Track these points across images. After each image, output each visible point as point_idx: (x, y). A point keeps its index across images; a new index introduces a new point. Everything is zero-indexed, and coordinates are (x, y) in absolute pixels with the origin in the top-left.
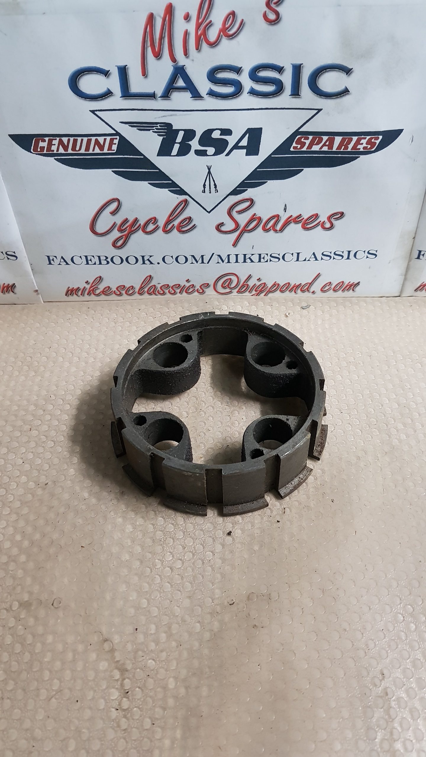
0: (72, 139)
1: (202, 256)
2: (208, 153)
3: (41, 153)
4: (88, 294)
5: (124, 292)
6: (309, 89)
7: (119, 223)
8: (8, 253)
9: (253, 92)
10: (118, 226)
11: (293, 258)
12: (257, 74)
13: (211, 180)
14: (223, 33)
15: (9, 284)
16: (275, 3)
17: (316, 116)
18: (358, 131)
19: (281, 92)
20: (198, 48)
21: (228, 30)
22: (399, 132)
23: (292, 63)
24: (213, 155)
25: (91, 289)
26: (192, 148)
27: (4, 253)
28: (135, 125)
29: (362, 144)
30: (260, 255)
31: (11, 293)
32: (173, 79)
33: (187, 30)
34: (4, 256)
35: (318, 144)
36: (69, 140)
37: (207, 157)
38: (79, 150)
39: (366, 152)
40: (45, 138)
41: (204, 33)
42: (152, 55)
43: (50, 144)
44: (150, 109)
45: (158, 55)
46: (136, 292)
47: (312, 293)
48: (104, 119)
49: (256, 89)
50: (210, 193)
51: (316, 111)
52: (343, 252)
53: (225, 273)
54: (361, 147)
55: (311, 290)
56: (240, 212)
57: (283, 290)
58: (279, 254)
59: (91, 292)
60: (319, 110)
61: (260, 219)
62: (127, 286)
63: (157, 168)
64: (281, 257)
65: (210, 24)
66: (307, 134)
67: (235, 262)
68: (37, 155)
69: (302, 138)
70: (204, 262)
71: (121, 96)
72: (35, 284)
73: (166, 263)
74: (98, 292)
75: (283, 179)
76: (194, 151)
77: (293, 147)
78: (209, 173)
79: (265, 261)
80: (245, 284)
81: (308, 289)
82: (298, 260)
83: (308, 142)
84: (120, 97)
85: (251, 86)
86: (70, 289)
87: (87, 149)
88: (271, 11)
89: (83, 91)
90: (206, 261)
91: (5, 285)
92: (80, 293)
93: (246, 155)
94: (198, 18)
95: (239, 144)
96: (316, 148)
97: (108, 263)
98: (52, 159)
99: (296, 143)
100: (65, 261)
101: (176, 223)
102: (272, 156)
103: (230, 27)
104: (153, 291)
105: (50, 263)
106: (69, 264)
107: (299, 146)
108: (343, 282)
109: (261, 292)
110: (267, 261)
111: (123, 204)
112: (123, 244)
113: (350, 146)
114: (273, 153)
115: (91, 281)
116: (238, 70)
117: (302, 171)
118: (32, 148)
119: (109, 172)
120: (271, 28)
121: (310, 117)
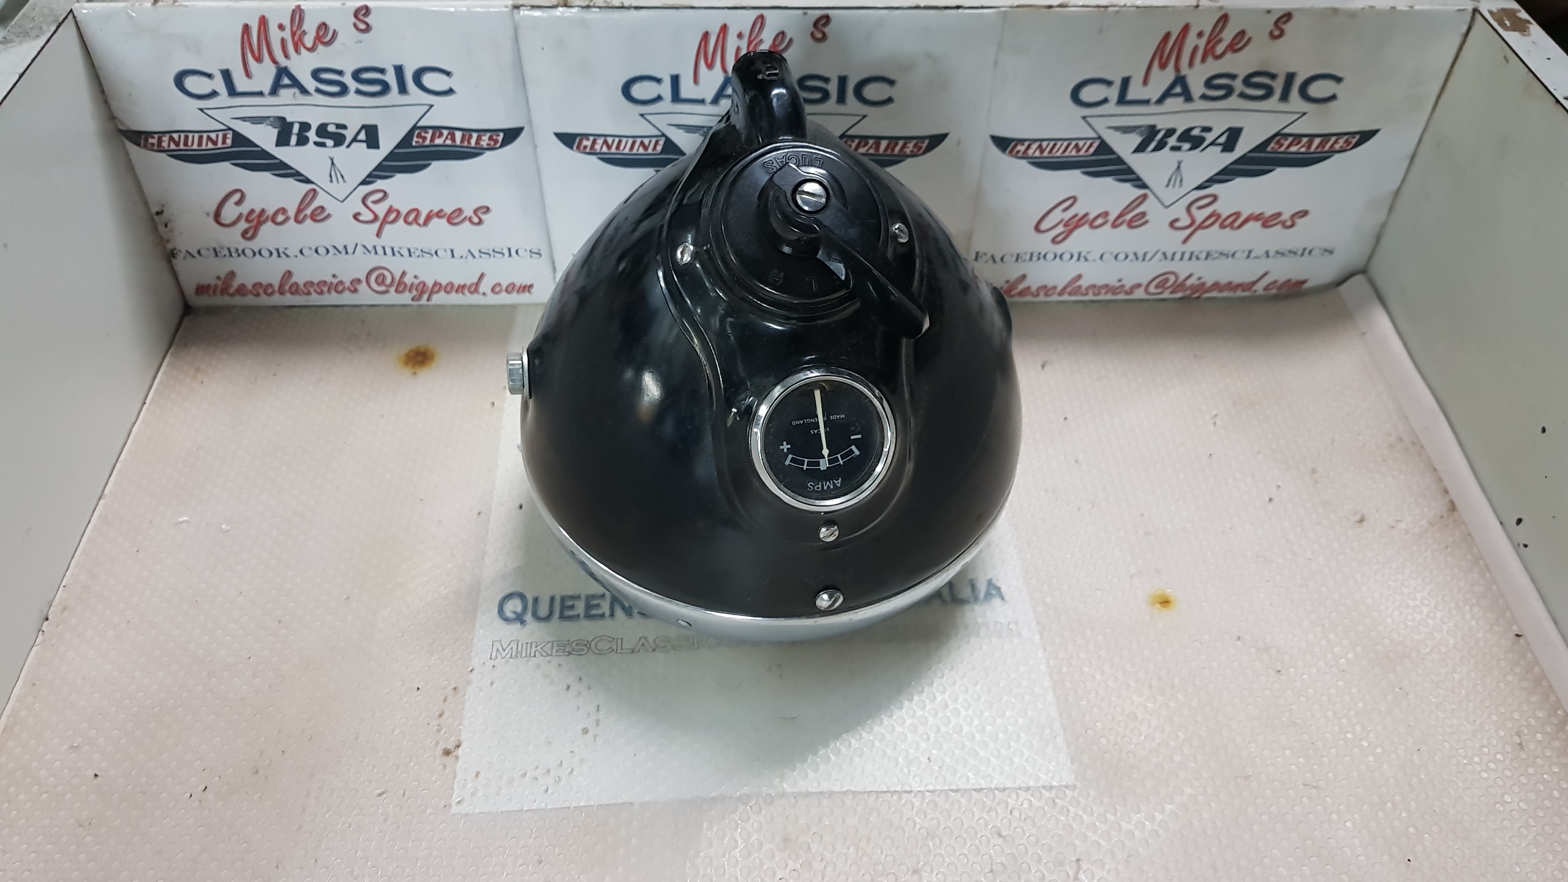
0: (616, 139)
3: (584, 151)
6: (854, 98)
8: (532, 250)
12: (804, 83)
15: (526, 284)
16: (821, 25)
17: (862, 121)
18: (904, 135)
19: (829, 99)
21: (777, 47)
22: (943, 137)
23: (838, 74)
27: (528, 250)
28: (683, 127)
29: (908, 148)
31: (527, 294)
32: (723, 86)
33: (739, 47)
34: (527, 253)
35: (862, 147)
36: (614, 140)
38: (623, 150)
39: (913, 155)
40: (589, 137)
42: (705, 64)
43: (594, 142)
44: (698, 113)
45: (710, 66)
48: (651, 122)
51: (860, 118)
54: (908, 151)
60: (864, 117)
65: (761, 42)
66: (853, 137)
68: (580, 153)
83: (854, 144)
84: (670, 102)
87: (631, 148)
88: (818, 32)
89: (635, 96)
91: (522, 286)
96: (862, 150)
98: (594, 158)
103: (780, 45)
113: (897, 149)
118: (575, 146)
120: (818, 44)
121: (856, 122)
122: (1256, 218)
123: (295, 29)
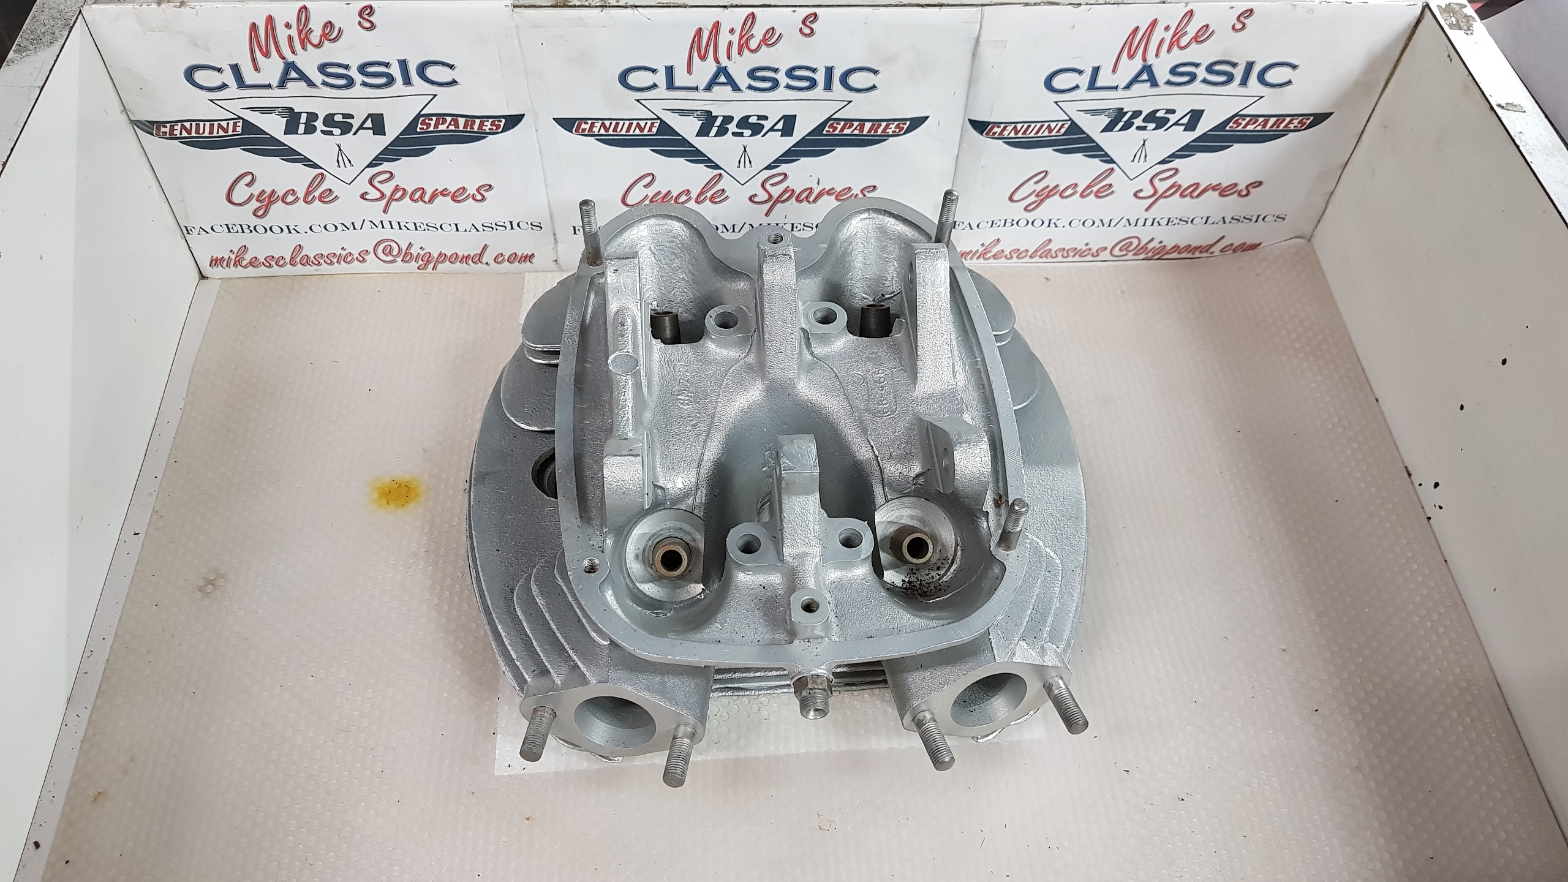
0: (615, 122)
1: (734, 226)
2: (744, 135)
3: (583, 134)
6: (840, 85)
7: (651, 195)
8: (533, 223)
9: (788, 87)
10: (649, 198)
12: (793, 74)
13: (746, 157)
14: (763, 42)
15: (528, 254)
16: (809, 22)
17: (847, 106)
18: (886, 118)
19: (815, 87)
20: (740, 53)
21: (768, 40)
22: (924, 119)
23: (825, 65)
24: (750, 136)
26: (729, 131)
27: (529, 224)
28: (676, 111)
29: (891, 128)
30: (793, 224)
31: (527, 262)
32: (716, 76)
33: (731, 41)
34: (527, 226)
35: (848, 128)
36: (611, 123)
37: (743, 137)
38: (619, 132)
39: (895, 136)
40: (588, 121)
41: (747, 43)
42: (698, 58)
43: (592, 125)
44: (692, 99)
45: (703, 58)
48: (647, 107)
49: (791, 85)
50: (745, 167)
51: (847, 102)
54: (890, 131)
56: (772, 185)
58: (811, 224)
60: (850, 102)
61: (793, 191)
63: (694, 147)
64: (814, 226)
65: (752, 36)
66: (838, 120)
68: (578, 135)
69: (833, 123)
70: (735, 231)
71: (665, 88)
76: (731, 133)
77: (827, 131)
78: (745, 151)
79: (796, 230)
83: (839, 127)
85: (787, 83)
87: (628, 130)
88: (806, 27)
89: (631, 84)
91: (523, 256)
93: (781, 136)
94: (742, 31)
96: (846, 131)
98: (592, 139)
99: (829, 128)
101: (709, 194)
102: (806, 138)
103: (770, 38)
107: (831, 130)
110: (800, 230)
111: (657, 180)
113: (879, 132)
114: (808, 135)
116: (776, 70)
117: (833, 151)
118: (574, 129)
120: (806, 39)
121: (841, 107)
122: (1214, 189)
123: (301, 28)
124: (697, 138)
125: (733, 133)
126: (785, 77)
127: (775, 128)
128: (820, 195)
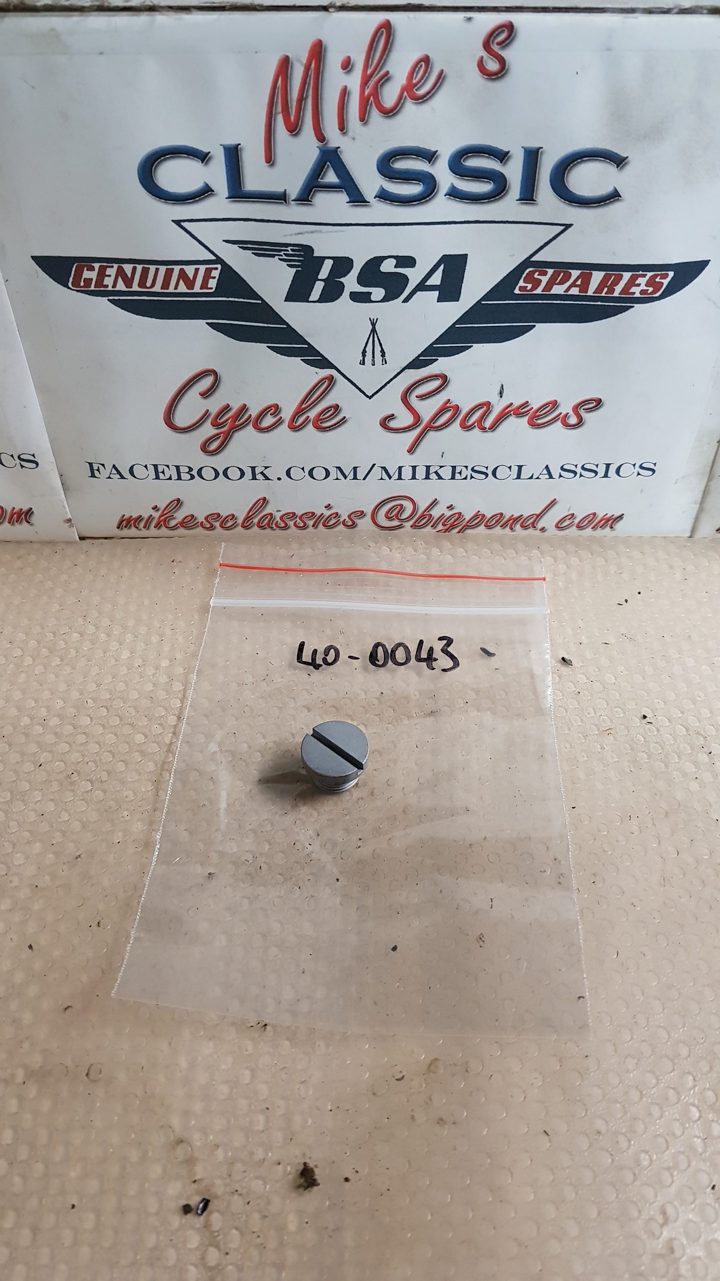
0: (139, 268)
1: (355, 469)
2: (372, 298)
3: (86, 289)
4: (155, 527)
5: (217, 524)
6: (552, 190)
7: (214, 411)
8: (22, 457)
9: (455, 194)
10: (212, 416)
11: (510, 473)
12: (463, 163)
13: (375, 343)
14: (407, 92)
15: (22, 509)
16: (498, 44)
17: (562, 235)
18: (632, 264)
19: (503, 194)
20: (364, 118)
21: (416, 88)
22: (701, 265)
23: (524, 145)
24: (382, 301)
25: (161, 519)
26: (345, 288)
27: (16, 457)
28: (249, 246)
29: (639, 285)
30: (454, 468)
31: (25, 523)
32: (318, 170)
33: (346, 88)
34: (15, 462)
35: (562, 282)
36: (134, 269)
37: (371, 304)
38: (151, 287)
39: (645, 300)
40: (93, 264)
41: (376, 93)
42: (284, 127)
43: (102, 274)
44: (276, 219)
45: (294, 129)
46: (237, 525)
47: (540, 530)
48: (196, 236)
49: (460, 188)
50: (374, 364)
51: (562, 228)
52: (597, 466)
53: (392, 496)
54: (636, 291)
55: (540, 526)
56: (422, 397)
57: (490, 524)
58: (487, 468)
59: (162, 523)
60: (568, 226)
61: (457, 409)
62: (224, 514)
63: (284, 322)
64: (490, 472)
65: (386, 78)
66: (544, 265)
67: (411, 478)
68: (79, 293)
69: (533, 273)
70: (358, 477)
71: (227, 195)
72: (67, 509)
73: (291, 478)
74: (173, 523)
75: (500, 342)
76: (349, 294)
77: (520, 287)
78: (374, 331)
79: (462, 478)
80: (425, 513)
81: (533, 524)
82: (519, 477)
83: (545, 280)
84: (226, 198)
85: (452, 184)
86: (124, 518)
87: (166, 284)
88: (492, 57)
89: (162, 188)
90: (360, 475)
91: (14, 511)
92: (142, 525)
93: (439, 301)
94: (366, 66)
95: (426, 282)
96: (558, 290)
97: (192, 477)
98: (104, 300)
99: (524, 282)
100: (119, 473)
101: (312, 414)
102: (483, 302)
103: (421, 83)
104: (268, 523)
105: (93, 476)
106: (125, 478)
107: (530, 286)
108: (595, 514)
109: (453, 526)
110: (466, 478)
111: (223, 380)
112: (219, 447)
113: (618, 289)
114: (487, 297)
115: (162, 506)
116: (430, 156)
117: (532, 329)
118: (71, 280)
119: (200, 325)
120: (491, 84)
121: (551, 237)
124: (286, 302)
125: (351, 293)
126: (450, 171)
127: (428, 283)
128: (503, 416)
